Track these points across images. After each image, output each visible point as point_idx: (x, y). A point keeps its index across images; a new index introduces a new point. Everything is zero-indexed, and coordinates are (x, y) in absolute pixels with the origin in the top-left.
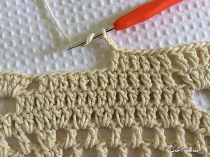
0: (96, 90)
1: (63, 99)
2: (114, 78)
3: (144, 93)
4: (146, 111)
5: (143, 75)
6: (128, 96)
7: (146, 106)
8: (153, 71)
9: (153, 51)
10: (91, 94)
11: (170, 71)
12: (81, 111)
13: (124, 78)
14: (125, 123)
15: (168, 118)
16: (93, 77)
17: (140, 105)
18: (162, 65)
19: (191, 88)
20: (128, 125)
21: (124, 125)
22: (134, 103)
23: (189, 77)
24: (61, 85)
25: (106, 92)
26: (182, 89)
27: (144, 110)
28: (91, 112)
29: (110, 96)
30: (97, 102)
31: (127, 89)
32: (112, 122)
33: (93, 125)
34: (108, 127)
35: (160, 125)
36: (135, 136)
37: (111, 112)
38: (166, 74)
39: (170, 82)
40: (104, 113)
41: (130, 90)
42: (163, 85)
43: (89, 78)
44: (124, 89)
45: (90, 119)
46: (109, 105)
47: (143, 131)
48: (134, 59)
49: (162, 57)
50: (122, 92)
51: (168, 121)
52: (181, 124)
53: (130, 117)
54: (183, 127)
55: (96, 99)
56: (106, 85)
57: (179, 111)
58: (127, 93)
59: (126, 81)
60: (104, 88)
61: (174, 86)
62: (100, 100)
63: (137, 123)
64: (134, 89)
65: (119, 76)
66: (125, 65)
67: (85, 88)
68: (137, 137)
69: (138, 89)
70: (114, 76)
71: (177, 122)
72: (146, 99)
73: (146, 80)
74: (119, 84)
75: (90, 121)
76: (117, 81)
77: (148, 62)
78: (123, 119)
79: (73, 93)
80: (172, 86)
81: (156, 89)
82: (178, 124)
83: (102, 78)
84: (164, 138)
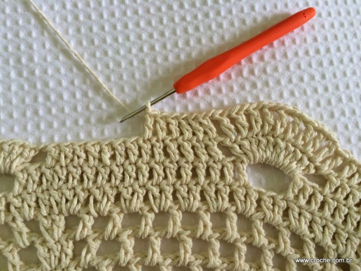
0: (123, 165)
1: (78, 177)
2: (147, 149)
3: (184, 168)
4: (186, 190)
5: (182, 144)
6: (164, 171)
7: (187, 185)
8: (195, 138)
9: (195, 115)
10: (116, 169)
11: (214, 139)
12: (100, 191)
13: (160, 148)
14: (160, 206)
15: (215, 199)
16: (119, 148)
17: (179, 182)
18: (205, 133)
19: (242, 162)
20: (164, 209)
21: (159, 209)
22: (172, 181)
23: (238, 147)
24: (76, 158)
25: (136, 166)
26: (231, 163)
27: (184, 189)
28: (115, 193)
29: (142, 172)
30: (123, 180)
31: (163, 163)
32: (143, 205)
33: (118, 210)
34: (138, 212)
35: (204, 208)
36: (172, 223)
37: (142, 192)
38: (210, 143)
39: (216, 153)
40: (133, 194)
41: (167, 163)
42: (207, 157)
43: (114, 149)
44: (159, 162)
45: (113, 202)
46: (139, 184)
47: (183, 217)
48: (172, 124)
49: (205, 122)
50: (157, 167)
51: (215, 202)
52: (231, 207)
53: (167, 198)
54: (234, 210)
55: (121, 176)
56: (136, 158)
57: (228, 191)
58: (162, 168)
59: (162, 152)
60: (134, 161)
61: (221, 159)
62: (127, 177)
63: (175, 205)
64: (171, 162)
65: (153, 146)
66: (162, 131)
67: (108, 162)
68: (175, 224)
69: (177, 162)
70: (147, 147)
71: (226, 204)
72: (187, 175)
73: (186, 151)
74: (153, 156)
75: (113, 205)
76: (150, 152)
77: (189, 128)
78: (158, 201)
79: (91, 168)
80: (219, 159)
81: (199, 162)
82: (227, 207)
83: (131, 149)
84: (210, 224)
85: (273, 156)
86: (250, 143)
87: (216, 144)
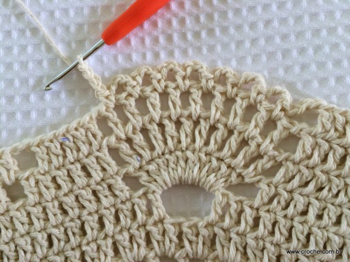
2: (38, 213)
5: (80, 193)
7: (95, 241)
13: (54, 207)
27: (92, 248)
41: (67, 224)
42: (112, 200)
44: (57, 224)
50: (56, 231)
51: (129, 254)
52: (150, 253)
57: (143, 234)
59: (58, 212)
64: (71, 220)
65: (44, 209)
69: (79, 218)
70: (37, 211)
71: (144, 251)
73: (86, 200)
76: (42, 216)
80: (126, 197)
85: (187, 173)
86: (158, 165)
87: (119, 179)
